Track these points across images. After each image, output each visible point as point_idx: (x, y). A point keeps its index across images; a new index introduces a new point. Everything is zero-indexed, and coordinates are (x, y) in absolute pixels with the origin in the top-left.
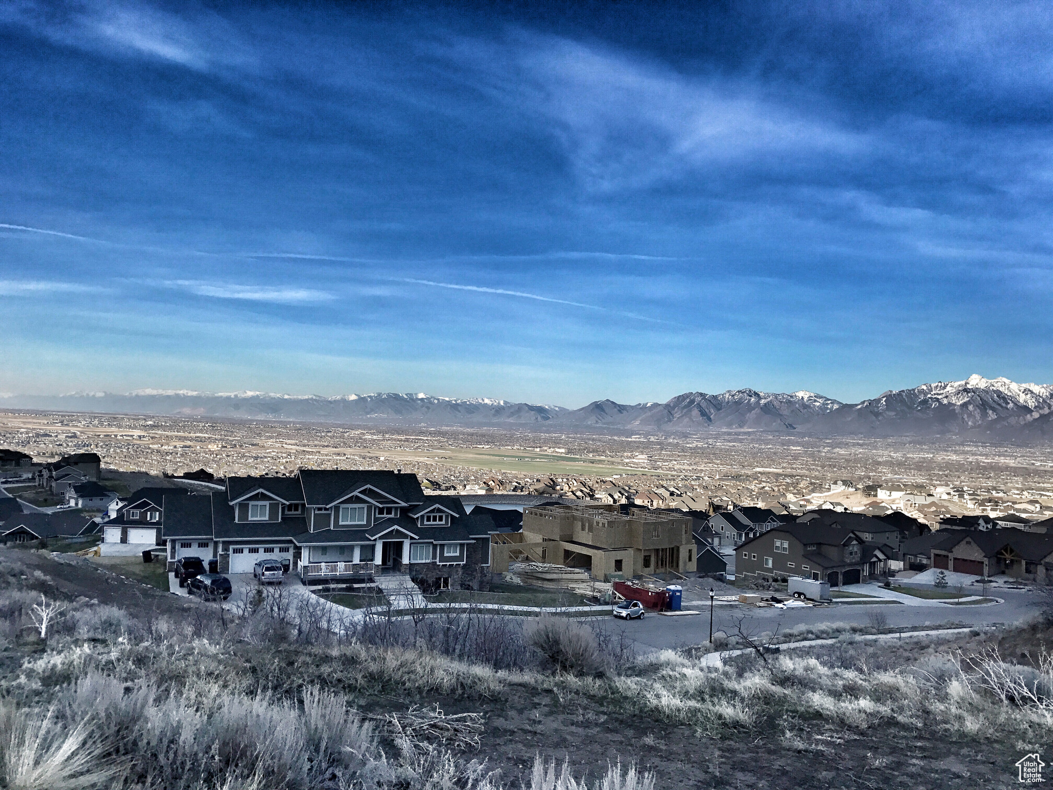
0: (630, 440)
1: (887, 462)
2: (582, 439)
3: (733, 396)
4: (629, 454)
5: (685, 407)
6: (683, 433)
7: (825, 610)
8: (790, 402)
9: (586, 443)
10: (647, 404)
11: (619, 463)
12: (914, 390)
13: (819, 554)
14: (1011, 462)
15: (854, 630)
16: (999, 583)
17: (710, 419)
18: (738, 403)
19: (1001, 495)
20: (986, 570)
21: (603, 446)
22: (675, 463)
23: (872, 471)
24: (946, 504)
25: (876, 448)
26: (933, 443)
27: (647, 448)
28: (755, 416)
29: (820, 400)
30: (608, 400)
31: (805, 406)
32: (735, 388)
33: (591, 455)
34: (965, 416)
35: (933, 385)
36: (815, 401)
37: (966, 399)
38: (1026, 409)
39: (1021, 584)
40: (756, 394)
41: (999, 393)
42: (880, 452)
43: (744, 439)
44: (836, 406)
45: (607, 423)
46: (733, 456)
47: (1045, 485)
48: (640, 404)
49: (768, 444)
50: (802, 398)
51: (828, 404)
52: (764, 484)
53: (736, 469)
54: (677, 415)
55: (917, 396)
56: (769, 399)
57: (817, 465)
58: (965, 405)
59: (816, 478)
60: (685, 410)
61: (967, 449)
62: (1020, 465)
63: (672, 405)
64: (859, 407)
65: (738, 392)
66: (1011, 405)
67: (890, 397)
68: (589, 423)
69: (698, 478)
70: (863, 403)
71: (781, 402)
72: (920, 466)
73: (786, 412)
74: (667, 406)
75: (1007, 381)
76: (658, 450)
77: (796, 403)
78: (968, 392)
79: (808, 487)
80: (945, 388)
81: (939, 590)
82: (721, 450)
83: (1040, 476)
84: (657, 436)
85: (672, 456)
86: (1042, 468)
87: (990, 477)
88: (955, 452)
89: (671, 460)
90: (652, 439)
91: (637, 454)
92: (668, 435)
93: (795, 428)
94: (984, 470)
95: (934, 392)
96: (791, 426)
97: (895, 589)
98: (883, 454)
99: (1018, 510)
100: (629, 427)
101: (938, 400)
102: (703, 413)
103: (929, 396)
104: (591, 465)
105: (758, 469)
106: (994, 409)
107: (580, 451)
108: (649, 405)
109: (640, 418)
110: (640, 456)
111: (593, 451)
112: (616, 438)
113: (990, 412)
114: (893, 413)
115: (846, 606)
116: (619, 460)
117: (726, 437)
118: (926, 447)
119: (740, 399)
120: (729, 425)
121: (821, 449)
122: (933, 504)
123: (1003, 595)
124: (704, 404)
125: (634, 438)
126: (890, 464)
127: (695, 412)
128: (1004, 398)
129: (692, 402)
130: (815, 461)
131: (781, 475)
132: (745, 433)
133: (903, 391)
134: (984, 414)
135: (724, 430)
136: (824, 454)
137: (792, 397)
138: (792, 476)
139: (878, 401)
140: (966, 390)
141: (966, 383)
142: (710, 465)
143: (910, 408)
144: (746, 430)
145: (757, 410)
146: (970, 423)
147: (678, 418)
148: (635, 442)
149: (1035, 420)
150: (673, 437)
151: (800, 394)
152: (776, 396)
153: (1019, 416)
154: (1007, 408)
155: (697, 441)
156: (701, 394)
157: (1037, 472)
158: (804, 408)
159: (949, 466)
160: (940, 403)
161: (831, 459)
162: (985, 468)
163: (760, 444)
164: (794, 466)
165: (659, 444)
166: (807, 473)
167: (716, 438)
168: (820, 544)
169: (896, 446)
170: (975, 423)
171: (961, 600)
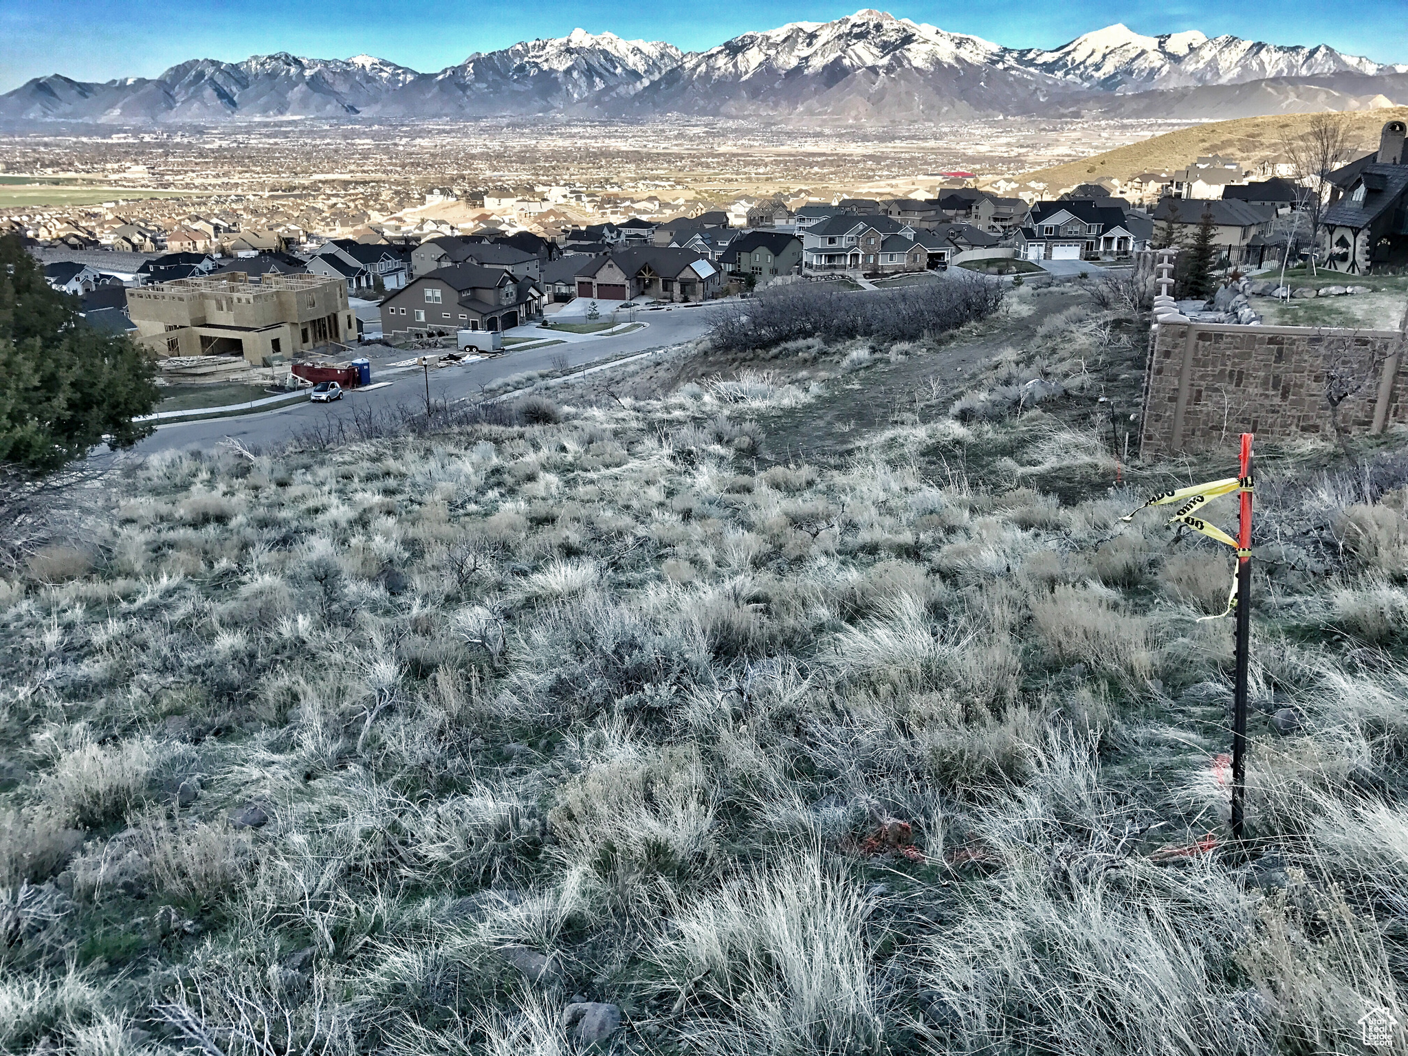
0: (110, 141)
1: (482, 154)
2: (26, 145)
3: (262, 64)
4: (116, 166)
5: (191, 83)
6: (195, 127)
7: (501, 359)
8: (347, 72)
9: (34, 151)
10: (126, 79)
11: (101, 182)
12: (507, 51)
13: (473, 299)
14: (623, 145)
15: (543, 377)
16: (642, 303)
17: (233, 104)
18: (272, 75)
19: (616, 190)
20: (628, 292)
21: (66, 154)
22: (194, 175)
23: (466, 167)
24: (564, 209)
25: (466, 135)
26: (535, 125)
27: (143, 153)
28: (299, 95)
29: (387, 69)
30: (57, 76)
31: (369, 80)
32: (264, 53)
33: (49, 170)
34: (570, 87)
35: (530, 44)
36: (381, 70)
37: (570, 63)
38: (635, 75)
39: (660, 303)
40: (297, 62)
41: (605, 53)
42: (473, 141)
43: (289, 132)
44: (410, 78)
45: (65, 115)
46: (278, 158)
47: (659, 172)
48: (114, 81)
49: (323, 138)
50: (363, 66)
51: (399, 75)
52: (334, 200)
53: (286, 178)
54: (180, 98)
55: (512, 61)
56: (316, 69)
57: (395, 165)
58: (568, 72)
59: (397, 183)
60: (192, 89)
61: (575, 130)
62: (632, 149)
63: (168, 81)
64: (440, 77)
65: (270, 57)
66: (619, 70)
67: (477, 61)
68: (32, 116)
69: (239, 199)
70: (445, 71)
71: (334, 73)
72: (524, 158)
73: (342, 87)
74: (160, 83)
75: (614, 37)
76: (161, 156)
77: (355, 74)
78: (571, 54)
79: (392, 198)
80: (544, 48)
81: (592, 322)
82: (259, 150)
83: (654, 162)
84: (154, 133)
85: (187, 163)
86: (655, 151)
87: (601, 167)
88: (561, 135)
89: (186, 172)
90: (147, 138)
91: (128, 164)
92: (171, 131)
93: (358, 112)
94: (594, 157)
95: (532, 54)
96: (352, 109)
97: (552, 328)
98: (477, 144)
99: (639, 211)
100: (103, 120)
101: (536, 64)
102: (222, 95)
103: (526, 59)
104: (55, 187)
105: (316, 177)
106: (601, 76)
107: (31, 165)
108: (130, 82)
109: (120, 104)
110: (135, 168)
111: (53, 164)
112: (84, 139)
113: (597, 80)
114: (485, 85)
115: (517, 353)
116: (100, 176)
117: (264, 130)
118: (527, 131)
119: (273, 70)
120: (264, 111)
121: (397, 141)
122: (551, 212)
123: (647, 318)
124: (219, 79)
125: (115, 139)
126: (486, 157)
127: (209, 92)
128: (611, 61)
129: (201, 75)
130: (391, 158)
131: (349, 182)
132: (290, 123)
133: (494, 53)
134: (591, 84)
135: (258, 118)
136: (401, 148)
137: (348, 64)
138: (365, 183)
139: (463, 68)
140: (569, 51)
141: (569, 41)
142: (247, 175)
143: (504, 76)
144: (288, 117)
145: (302, 87)
146: (576, 96)
147: (183, 102)
148: (119, 145)
149: (645, 88)
150: (180, 133)
151: (359, 60)
152: (326, 63)
153: (628, 84)
154: (615, 74)
155: (220, 139)
156: (213, 63)
157: (650, 157)
158: (368, 82)
159: (555, 155)
160: (540, 70)
161: (412, 154)
162: (595, 155)
163: (314, 139)
164: (365, 168)
165: (160, 145)
166: (384, 177)
167: (248, 133)
168: (474, 289)
169: (493, 131)
170: (580, 95)
171: (615, 329)
